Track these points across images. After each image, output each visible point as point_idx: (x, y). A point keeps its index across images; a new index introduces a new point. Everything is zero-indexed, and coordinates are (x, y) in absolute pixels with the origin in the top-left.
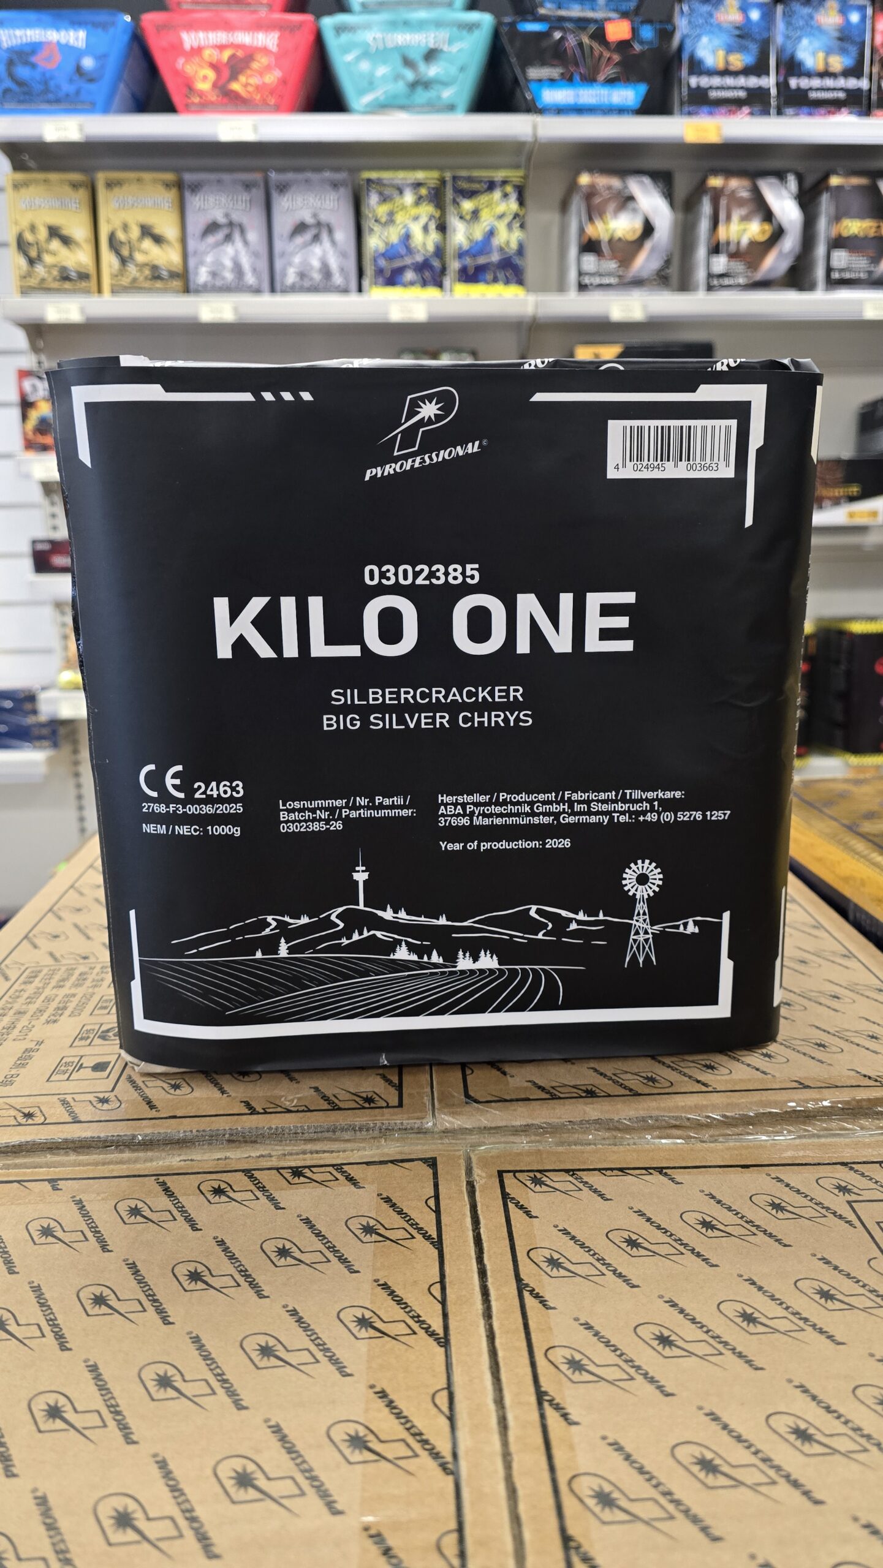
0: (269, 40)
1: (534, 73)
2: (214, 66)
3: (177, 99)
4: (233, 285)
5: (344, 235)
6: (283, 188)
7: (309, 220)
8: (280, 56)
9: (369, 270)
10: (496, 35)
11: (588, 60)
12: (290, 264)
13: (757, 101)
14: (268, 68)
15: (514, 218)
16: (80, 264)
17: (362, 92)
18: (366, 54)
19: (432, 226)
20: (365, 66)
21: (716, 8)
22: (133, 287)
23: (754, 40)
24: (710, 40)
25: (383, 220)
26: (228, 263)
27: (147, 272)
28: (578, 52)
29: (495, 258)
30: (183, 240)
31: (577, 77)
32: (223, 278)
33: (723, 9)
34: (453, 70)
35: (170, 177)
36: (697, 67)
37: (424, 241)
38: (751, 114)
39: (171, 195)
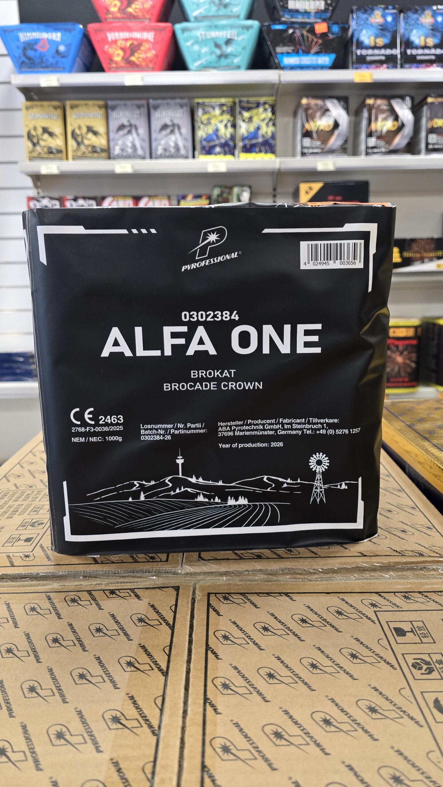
0: (149, 36)
1: (279, 49)
2: (122, 49)
3: (105, 65)
4: (132, 155)
5: (186, 130)
6: (156, 108)
7: (169, 123)
8: (155, 44)
9: (198, 147)
10: (261, 32)
11: (306, 43)
12: (159, 144)
13: (391, 61)
14: (149, 50)
15: (270, 120)
16: (58, 145)
17: (195, 61)
18: (197, 42)
19: (229, 125)
20: (196, 48)
21: (370, 15)
22: (83, 157)
23: (389, 31)
24: (367, 32)
25: (205, 122)
26: (129, 144)
27: (90, 149)
28: (301, 39)
29: (260, 140)
30: (108, 134)
31: (300, 51)
32: (127, 152)
33: (373, 16)
34: (239, 49)
35: (101, 103)
36: (360, 45)
37: (225, 132)
38: (388, 68)
39: (102, 112)
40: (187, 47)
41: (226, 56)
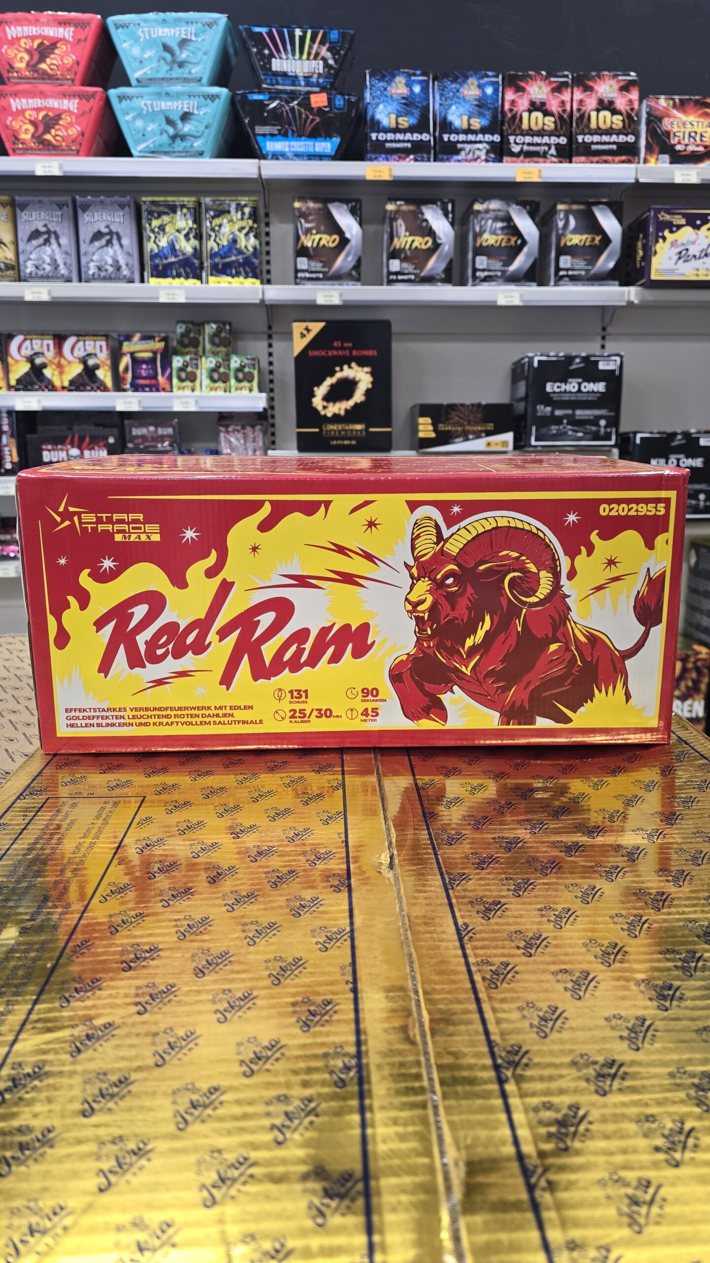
0: (72, 105)
2: (32, 123)
3: (8, 146)
4: (51, 275)
5: (129, 241)
6: (85, 208)
7: (104, 230)
8: (79, 116)
9: (148, 266)
10: (233, 102)
11: (298, 120)
12: (92, 260)
13: (418, 151)
14: (71, 124)
15: (250, 230)
17: (138, 142)
18: (140, 115)
19: (192, 235)
20: (139, 124)
21: (388, 84)
23: (416, 107)
24: (385, 108)
25: (157, 230)
26: (47, 259)
28: (290, 115)
29: (238, 257)
30: (16, 243)
31: (290, 133)
32: (44, 270)
33: (394, 85)
34: (201, 128)
35: (6, 198)
36: (377, 126)
37: (187, 247)
38: (416, 160)
39: (8, 212)
40: (127, 122)
41: (183, 138)
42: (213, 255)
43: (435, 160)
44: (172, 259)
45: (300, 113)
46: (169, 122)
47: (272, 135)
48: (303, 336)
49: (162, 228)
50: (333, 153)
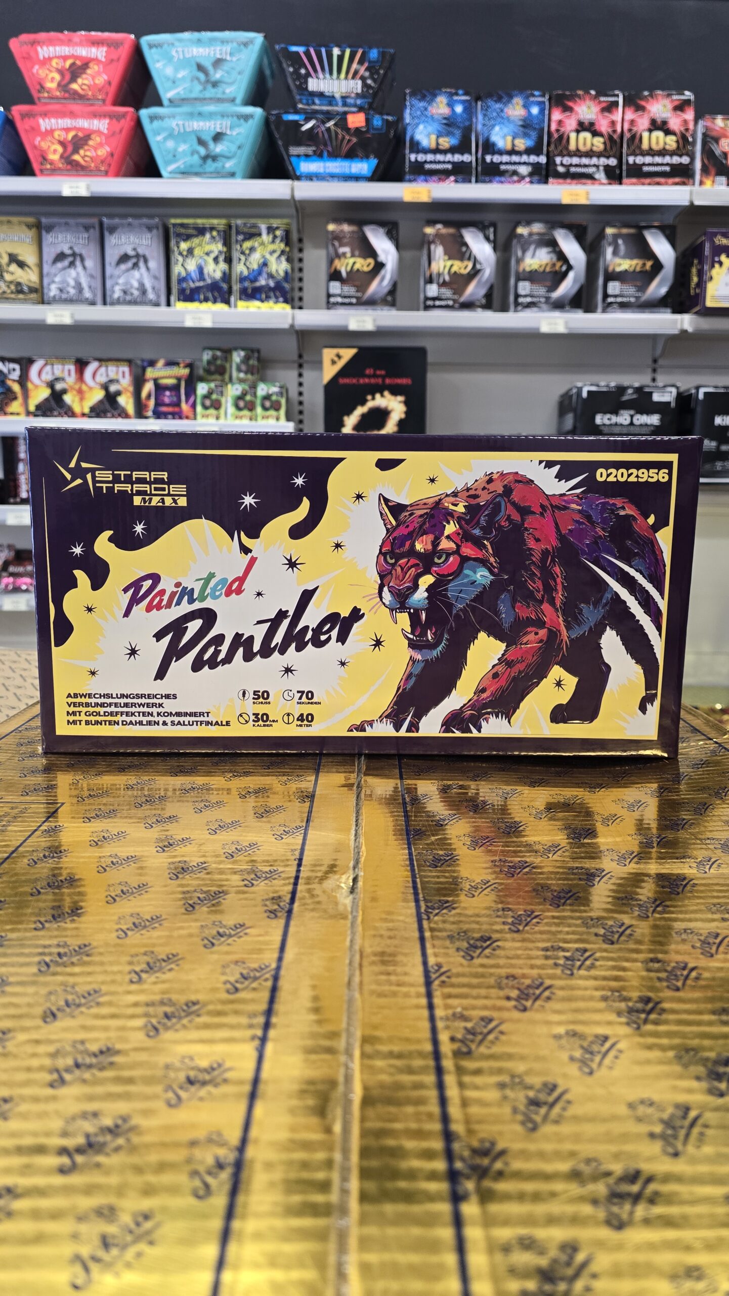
0: (101, 125)
1: (294, 150)
2: (61, 143)
3: (35, 166)
4: (75, 298)
5: (156, 264)
6: (112, 230)
7: (131, 253)
8: (111, 135)
9: (175, 291)
10: (267, 122)
11: (334, 143)
12: (117, 283)
13: (461, 172)
14: (101, 145)
15: (282, 254)
17: (169, 162)
18: (172, 135)
19: (221, 258)
20: (171, 144)
21: (429, 104)
23: (457, 127)
24: (425, 128)
25: (185, 253)
26: (72, 282)
28: (326, 136)
29: (268, 282)
31: (325, 154)
32: (68, 293)
33: (435, 105)
34: (233, 148)
35: (31, 220)
36: (416, 147)
37: (215, 271)
38: (456, 181)
39: (32, 233)
40: (158, 142)
41: (215, 158)
42: (242, 279)
43: (477, 181)
44: (201, 284)
45: (337, 133)
46: (201, 142)
47: (307, 156)
48: (334, 362)
49: (190, 251)
50: (369, 174)
